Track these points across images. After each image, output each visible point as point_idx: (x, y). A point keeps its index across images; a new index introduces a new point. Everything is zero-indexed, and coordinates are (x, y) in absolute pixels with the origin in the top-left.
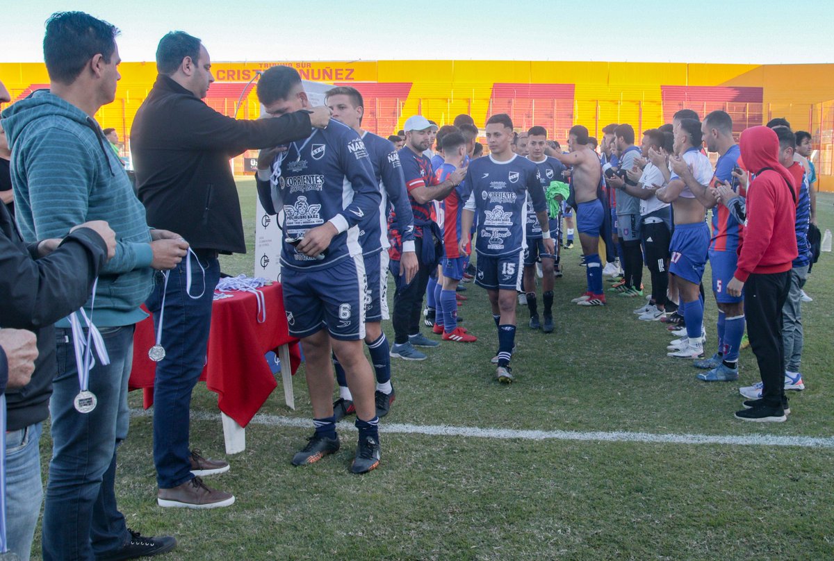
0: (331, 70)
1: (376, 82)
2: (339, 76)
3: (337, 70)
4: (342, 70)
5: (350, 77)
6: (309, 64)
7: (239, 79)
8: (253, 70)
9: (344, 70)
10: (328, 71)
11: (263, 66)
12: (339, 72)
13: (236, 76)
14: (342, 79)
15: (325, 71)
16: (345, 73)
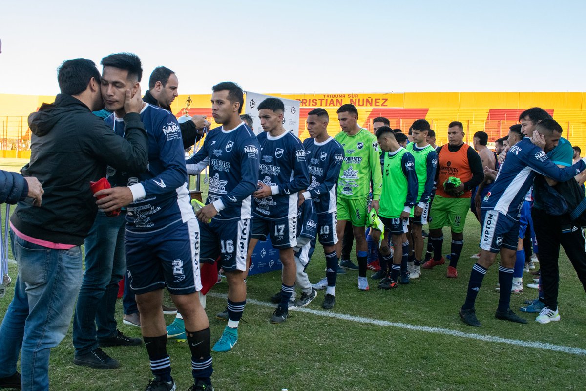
0: (372, 100)
1: (403, 108)
2: (377, 104)
3: (376, 100)
4: (379, 99)
5: (385, 104)
6: (357, 96)
7: (309, 105)
8: (319, 100)
9: (381, 100)
10: (370, 100)
11: (326, 96)
12: (377, 101)
13: (307, 103)
14: (379, 105)
15: (367, 100)
16: (381, 102)
